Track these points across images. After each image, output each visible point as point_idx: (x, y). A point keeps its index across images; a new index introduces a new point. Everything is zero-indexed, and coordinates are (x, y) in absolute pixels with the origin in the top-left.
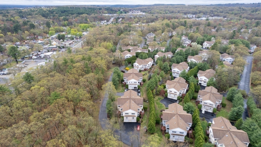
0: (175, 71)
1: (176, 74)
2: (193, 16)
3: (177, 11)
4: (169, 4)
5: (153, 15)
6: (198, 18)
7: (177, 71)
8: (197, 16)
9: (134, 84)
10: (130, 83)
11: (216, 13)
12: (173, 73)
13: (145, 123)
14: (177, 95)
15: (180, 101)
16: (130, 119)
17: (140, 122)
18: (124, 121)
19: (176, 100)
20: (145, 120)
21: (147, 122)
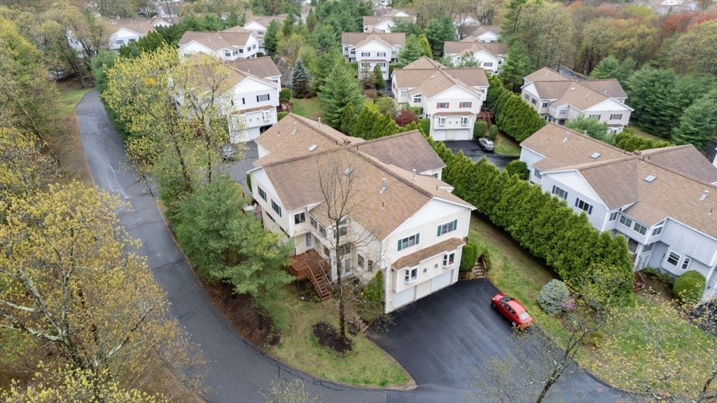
0: (369, 55)
1: (373, 65)
7: (378, 54)
9: (258, 109)
10: (236, 108)
12: (363, 65)
13: (505, 268)
14: (475, 118)
15: (493, 139)
16: (432, 273)
17: (475, 272)
18: (388, 309)
19: (469, 141)
20: (489, 250)
21: (509, 257)
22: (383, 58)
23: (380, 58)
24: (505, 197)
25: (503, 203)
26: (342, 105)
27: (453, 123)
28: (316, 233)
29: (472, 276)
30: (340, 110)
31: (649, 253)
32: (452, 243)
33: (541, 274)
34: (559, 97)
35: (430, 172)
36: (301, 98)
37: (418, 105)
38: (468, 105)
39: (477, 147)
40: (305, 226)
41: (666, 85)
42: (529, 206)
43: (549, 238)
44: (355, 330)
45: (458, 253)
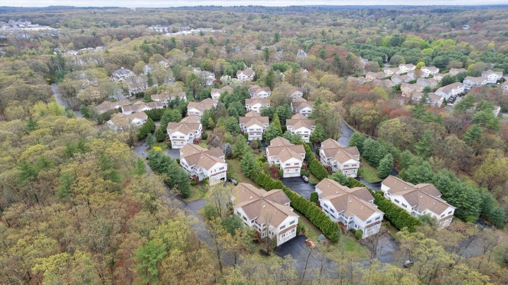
0: (253, 130)
1: (255, 134)
2: (164, 30)
3: (124, 21)
4: (87, 6)
5: (83, 32)
6: (174, 32)
7: (257, 130)
8: (171, 29)
9: (220, 173)
10: (213, 174)
11: (198, 23)
12: (250, 134)
13: (309, 231)
14: (300, 168)
15: (308, 176)
16: (289, 235)
17: (301, 233)
18: (278, 245)
19: (299, 177)
20: (305, 226)
21: (311, 228)
22: (259, 131)
23: (258, 131)
24: (309, 209)
25: (308, 211)
26: (250, 169)
27: (292, 171)
28: (257, 225)
29: (300, 234)
30: (250, 171)
31: (350, 224)
32: (294, 226)
33: (319, 232)
34: (334, 156)
35: (286, 204)
36: (230, 159)
37: (278, 163)
38: (298, 164)
39: (302, 180)
40: (254, 223)
41: (376, 148)
42: (315, 213)
43: (320, 223)
44: (270, 251)
45: (295, 229)
